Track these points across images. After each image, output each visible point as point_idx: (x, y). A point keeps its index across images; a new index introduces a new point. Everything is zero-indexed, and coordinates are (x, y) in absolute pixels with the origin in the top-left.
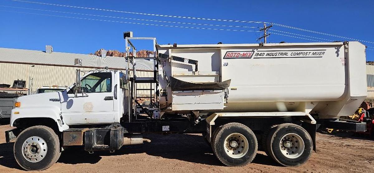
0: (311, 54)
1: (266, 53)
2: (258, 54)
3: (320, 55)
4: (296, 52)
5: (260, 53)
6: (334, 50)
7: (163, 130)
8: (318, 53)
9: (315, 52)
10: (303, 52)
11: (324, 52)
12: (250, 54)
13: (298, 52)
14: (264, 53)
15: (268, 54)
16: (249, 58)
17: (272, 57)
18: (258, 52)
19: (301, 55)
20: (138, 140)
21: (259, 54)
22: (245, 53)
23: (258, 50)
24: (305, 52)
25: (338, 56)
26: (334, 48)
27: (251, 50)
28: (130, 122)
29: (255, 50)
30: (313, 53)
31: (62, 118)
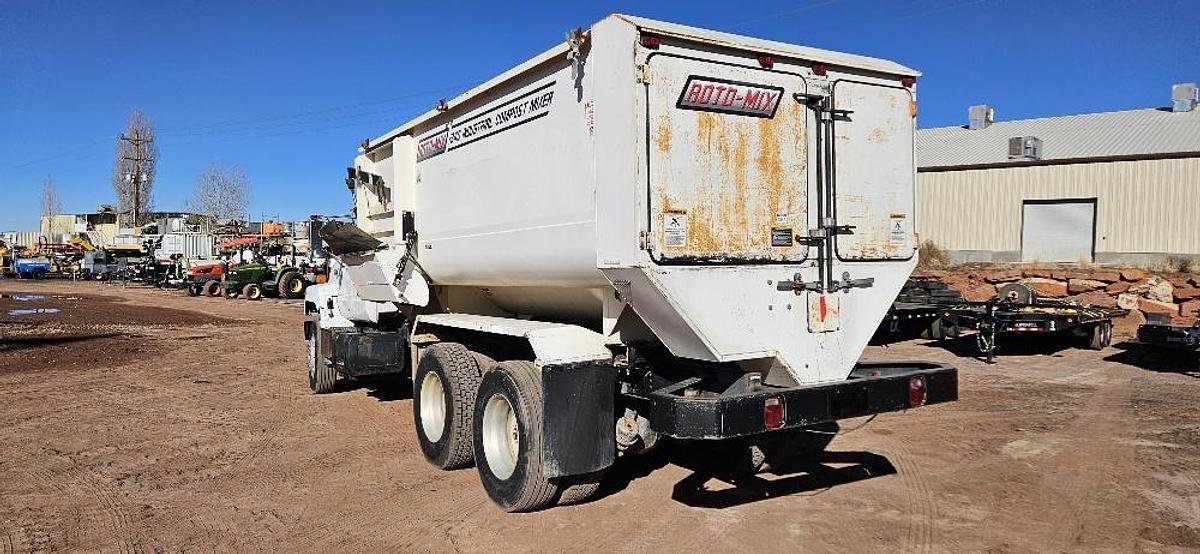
0: (528, 108)
1: (462, 129)
3: (543, 105)
4: (504, 110)
8: (539, 101)
9: (534, 97)
10: (514, 105)
11: (552, 93)
12: (444, 139)
13: (507, 108)
14: (460, 131)
15: (466, 132)
16: (442, 152)
17: (471, 138)
18: (453, 130)
19: (513, 120)
21: (454, 135)
22: (438, 139)
24: (518, 104)
25: (580, 97)
29: (449, 125)
30: (532, 102)
31: (330, 305)
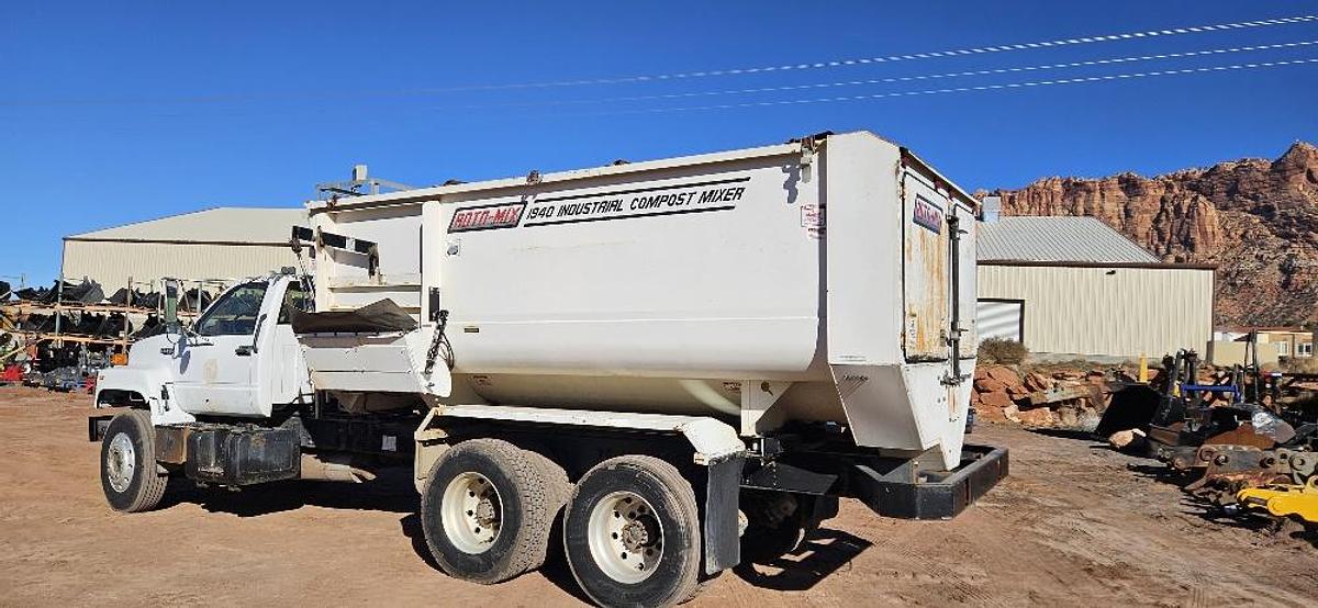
0: (696, 198)
1: (558, 205)
2: (535, 212)
3: (725, 199)
4: (648, 195)
5: (541, 206)
6: (777, 175)
7: (384, 448)
8: (719, 194)
9: (708, 189)
10: (670, 192)
11: (743, 189)
12: (514, 213)
13: (654, 195)
14: (553, 208)
15: (564, 210)
16: (510, 226)
17: (574, 217)
18: (538, 205)
19: (664, 207)
20: (341, 471)
21: (538, 209)
22: (502, 209)
23: (537, 198)
24: (678, 192)
25: (791, 199)
26: (779, 169)
27: (518, 199)
28: (317, 417)
29: (530, 199)
30: (705, 193)
31: (165, 395)
